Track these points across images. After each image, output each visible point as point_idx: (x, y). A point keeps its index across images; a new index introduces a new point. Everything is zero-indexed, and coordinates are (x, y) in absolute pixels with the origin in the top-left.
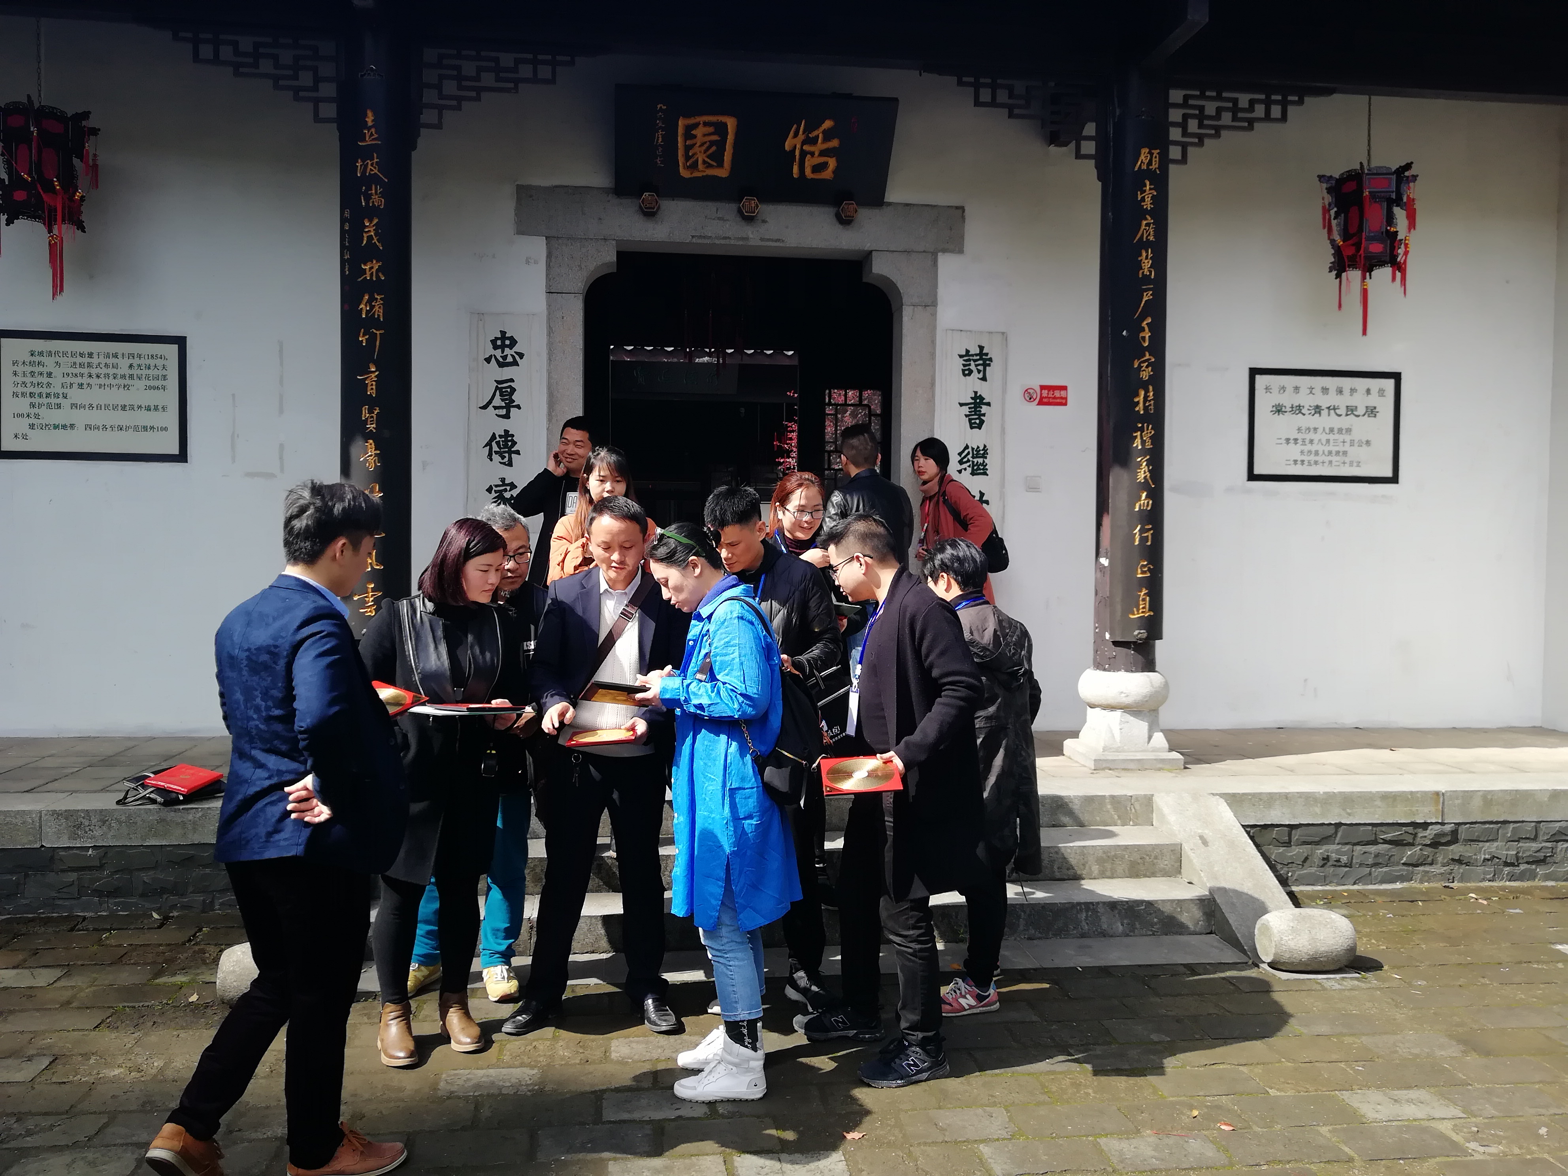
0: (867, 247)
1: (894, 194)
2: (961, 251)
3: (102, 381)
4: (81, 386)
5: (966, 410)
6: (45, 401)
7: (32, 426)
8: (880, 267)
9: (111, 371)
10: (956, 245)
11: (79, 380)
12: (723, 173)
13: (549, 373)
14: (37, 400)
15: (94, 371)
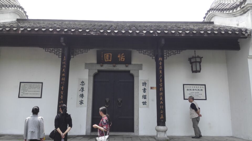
0: (130, 69)
1: (133, 63)
2: (142, 70)
3: (32, 88)
4: (30, 89)
5: (143, 90)
6: (25, 91)
7: (23, 94)
8: (131, 72)
9: (33, 87)
10: (141, 69)
11: (30, 88)
12: (110, 61)
13: (88, 86)
14: (24, 91)
15: (31, 87)
